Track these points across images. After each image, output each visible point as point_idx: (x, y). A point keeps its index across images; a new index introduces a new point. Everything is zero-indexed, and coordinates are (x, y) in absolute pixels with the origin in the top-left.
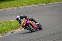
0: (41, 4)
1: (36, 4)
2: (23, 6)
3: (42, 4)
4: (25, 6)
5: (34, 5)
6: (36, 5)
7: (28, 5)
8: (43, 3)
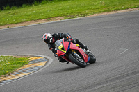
0: (61, 18)
1: (50, 18)
2: (22, 22)
3: (63, 19)
4: (24, 24)
5: (45, 22)
6: (49, 22)
7: (31, 20)
8: (66, 17)
